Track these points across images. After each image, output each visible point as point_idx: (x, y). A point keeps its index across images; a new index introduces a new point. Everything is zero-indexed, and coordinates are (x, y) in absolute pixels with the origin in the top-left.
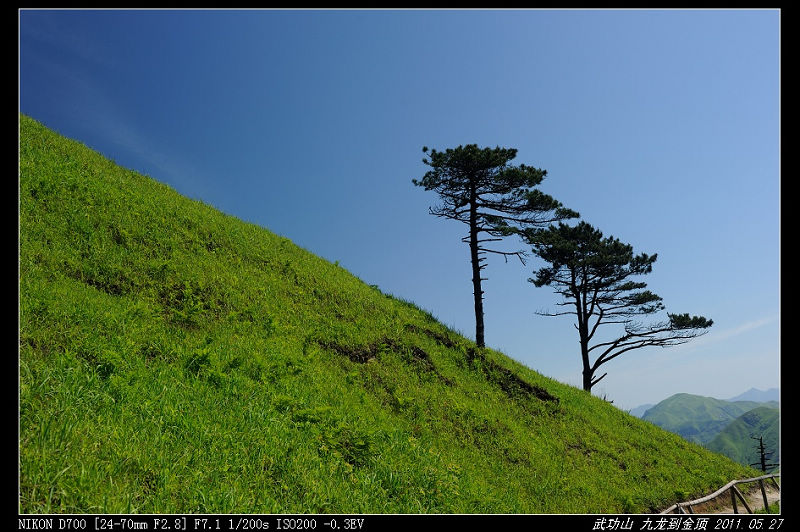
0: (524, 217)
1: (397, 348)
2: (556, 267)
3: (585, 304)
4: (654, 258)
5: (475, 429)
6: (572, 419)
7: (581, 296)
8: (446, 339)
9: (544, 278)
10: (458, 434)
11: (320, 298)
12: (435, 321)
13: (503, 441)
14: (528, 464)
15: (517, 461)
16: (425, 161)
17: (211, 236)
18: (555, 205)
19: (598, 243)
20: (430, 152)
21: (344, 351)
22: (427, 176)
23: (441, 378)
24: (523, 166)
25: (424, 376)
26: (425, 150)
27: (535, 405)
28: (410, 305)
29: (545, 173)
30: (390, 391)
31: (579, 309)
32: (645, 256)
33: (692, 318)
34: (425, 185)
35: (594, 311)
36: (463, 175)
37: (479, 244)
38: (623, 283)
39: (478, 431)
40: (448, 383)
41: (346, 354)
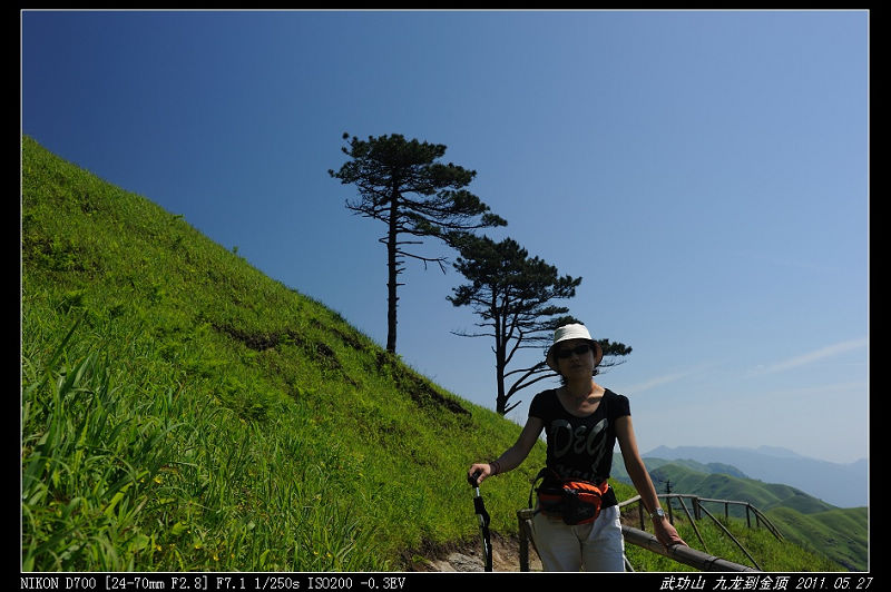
0: (449, 221)
1: (300, 342)
2: (477, 286)
3: (505, 327)
4: (578, 282)
5: (382, 429)
6: (484, 433)
7: (501, 318)
8: (355, 341)
9: (463, 297)
10: (362, 431)
11: (215, 280)
12: (343, 321)
13: (411, 444)
14: (436, 466)
15: (424, 463)
16: (345, 150)
17: (87, 197)
18: (483, 208)
19: (523, 261)
20: (350, 140)
21: (239, 336)
22: (345, 166)
23: (347, 378)
24: (451, 165)
25: (330, 373)
26: (346, 136)
27: (446, 417)
28: (317, 304)
29: (474, 173)
30: (290, 383)
31: (498, 331)
32: (569, 278)
33: (611, 343)
34: (342, 177)
35: (513, 335)
36: (386, 170)
37: (397, 247)
38: (544, 306)
39: (384, 431)
40: (354, 384)
41: (242, 339)
